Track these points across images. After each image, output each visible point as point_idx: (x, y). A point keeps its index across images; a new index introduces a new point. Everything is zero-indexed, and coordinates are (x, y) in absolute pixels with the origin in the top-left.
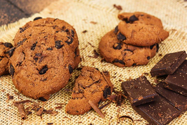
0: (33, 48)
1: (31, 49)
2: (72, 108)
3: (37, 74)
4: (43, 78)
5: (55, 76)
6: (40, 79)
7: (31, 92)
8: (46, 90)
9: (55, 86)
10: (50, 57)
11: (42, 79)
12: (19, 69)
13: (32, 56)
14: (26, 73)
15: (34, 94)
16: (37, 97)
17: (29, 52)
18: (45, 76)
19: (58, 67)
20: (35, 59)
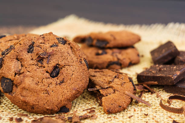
0: (32, 50)
1: (28, 52)
2: (112, 105)
3: (49, 78)
4: (58, 81)
5: (73, 74)
6: (55, 83)
7: (48, 102)
8: (68, 94)
9: (78, 87)
10: (59, 54)
11: (58, 83)
12: (22, 78)
13: (32, 59)
14: (33, 80)
15: (53, 104)
16: (57, 107)
17: (27, 56)
18: (60, 77)
19: (73, 64)
20: (39, 61)
